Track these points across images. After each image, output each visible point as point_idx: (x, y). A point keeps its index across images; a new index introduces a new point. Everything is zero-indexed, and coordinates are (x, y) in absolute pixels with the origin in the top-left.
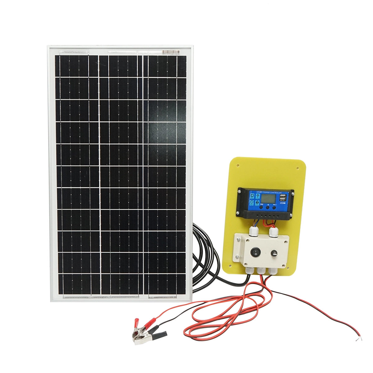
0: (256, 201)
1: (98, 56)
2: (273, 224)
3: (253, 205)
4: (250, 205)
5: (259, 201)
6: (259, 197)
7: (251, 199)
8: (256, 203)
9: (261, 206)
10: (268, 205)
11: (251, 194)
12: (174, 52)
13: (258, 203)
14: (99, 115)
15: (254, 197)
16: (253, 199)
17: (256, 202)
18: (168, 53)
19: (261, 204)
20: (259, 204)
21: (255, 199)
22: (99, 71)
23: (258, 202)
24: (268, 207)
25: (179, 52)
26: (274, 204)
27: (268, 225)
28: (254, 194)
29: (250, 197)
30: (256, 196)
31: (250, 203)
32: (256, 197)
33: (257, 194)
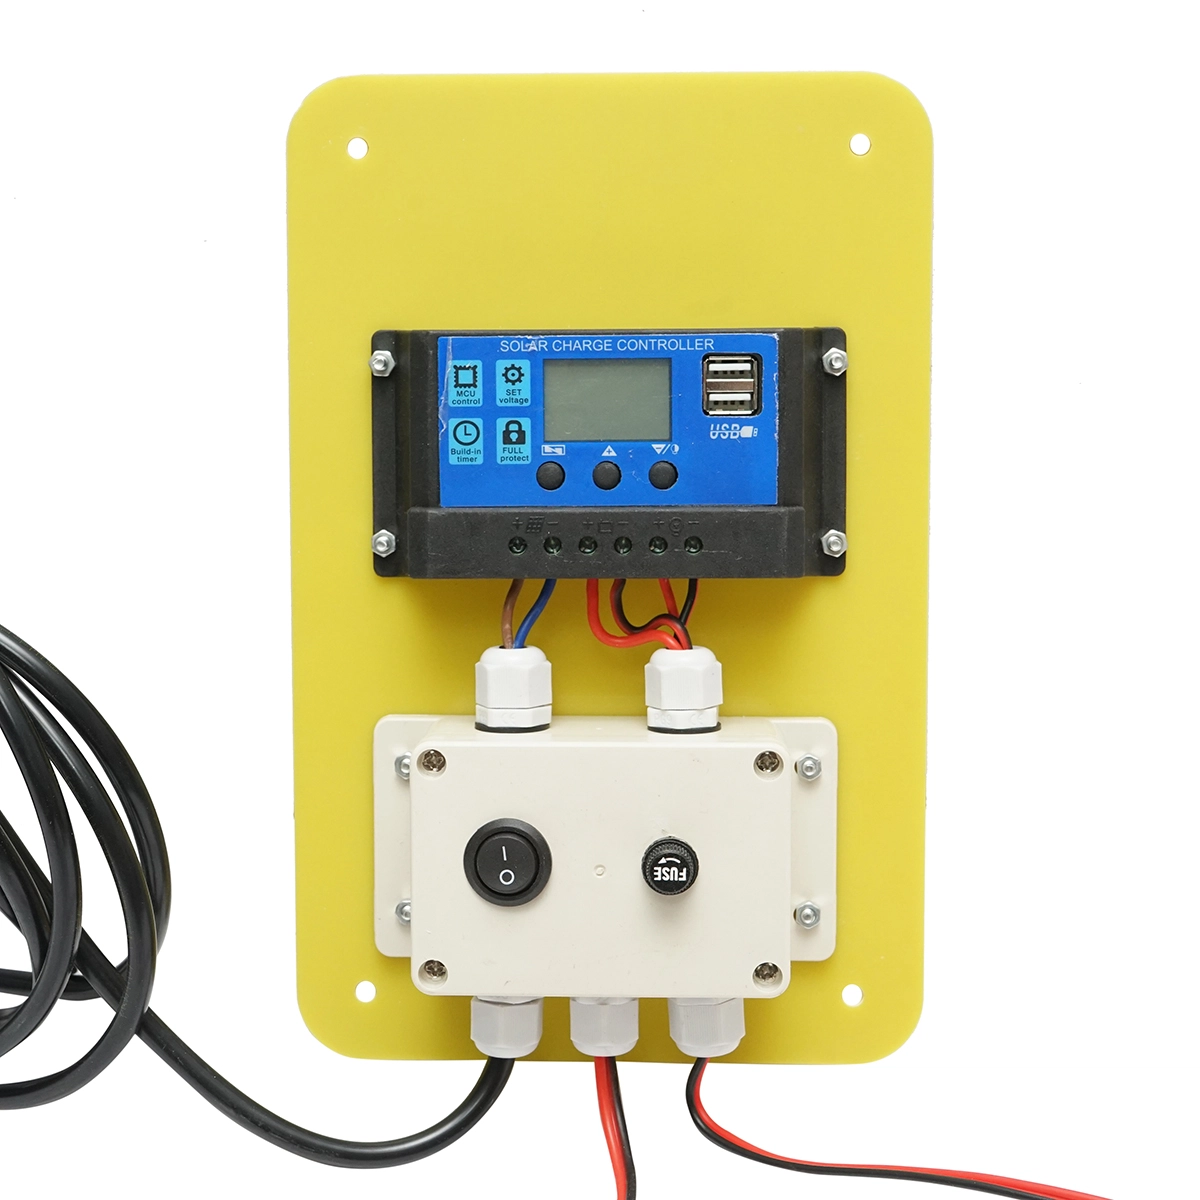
0: (501, 424)
2: (670, 616)
3: (480, 460)
4: (453, 460)
5: (526, 424)
6: (525, 389)
7: (454, 412)
8: (507, 440)
9: (553, 461)
10: (609, 452)
11: (450, 363)
13: (521, 440)
15: (479, 392)
16: (475, 412)
17: (507, 433)
19: (547, 448)
20: (526, 449)
21: (489, 410)
23: (521, 433)
24: (608, 478)
26: (658, 448)
27: (632, 630)
28: (479, 364)
29: (451, 396)
30: (500, 380)
31: (453, 444)
32: (502, 388)
33: (501, 365)
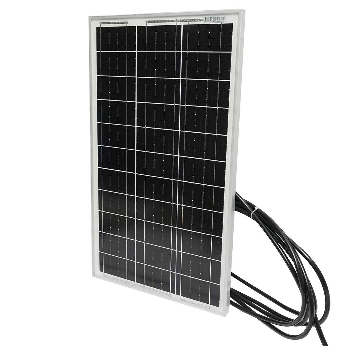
1: (136, 27)
12: (218, 18)
14: (136, 94)
18: (211, 20)
22: (136, 45)
25: (224, 18)
